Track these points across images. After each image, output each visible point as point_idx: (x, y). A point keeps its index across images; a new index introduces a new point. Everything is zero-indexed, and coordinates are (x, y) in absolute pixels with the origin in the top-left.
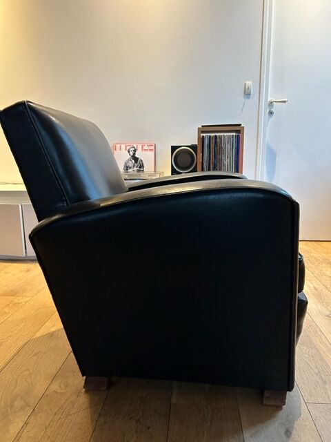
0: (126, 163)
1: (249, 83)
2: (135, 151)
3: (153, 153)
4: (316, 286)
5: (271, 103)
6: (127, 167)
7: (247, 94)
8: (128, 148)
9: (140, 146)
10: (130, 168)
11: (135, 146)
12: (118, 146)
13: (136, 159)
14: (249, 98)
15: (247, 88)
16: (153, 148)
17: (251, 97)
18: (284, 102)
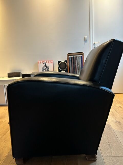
0: (43, 68)
1: (86, 37)
2: (46, 63)
3: (52, 64)
4: (112, 111)
5: (94, 43)
6: (43, 69)
7: (85, 41)
8: (43, 62)
9: (47, 62)
10: (44, 70)
11: (46, 61)
12: (40, 62)
13: (46, 66)
14: (86, 42)
15: (85, 38)
16: (52, 62)
17: (87, 42)
18: (99, 43)
